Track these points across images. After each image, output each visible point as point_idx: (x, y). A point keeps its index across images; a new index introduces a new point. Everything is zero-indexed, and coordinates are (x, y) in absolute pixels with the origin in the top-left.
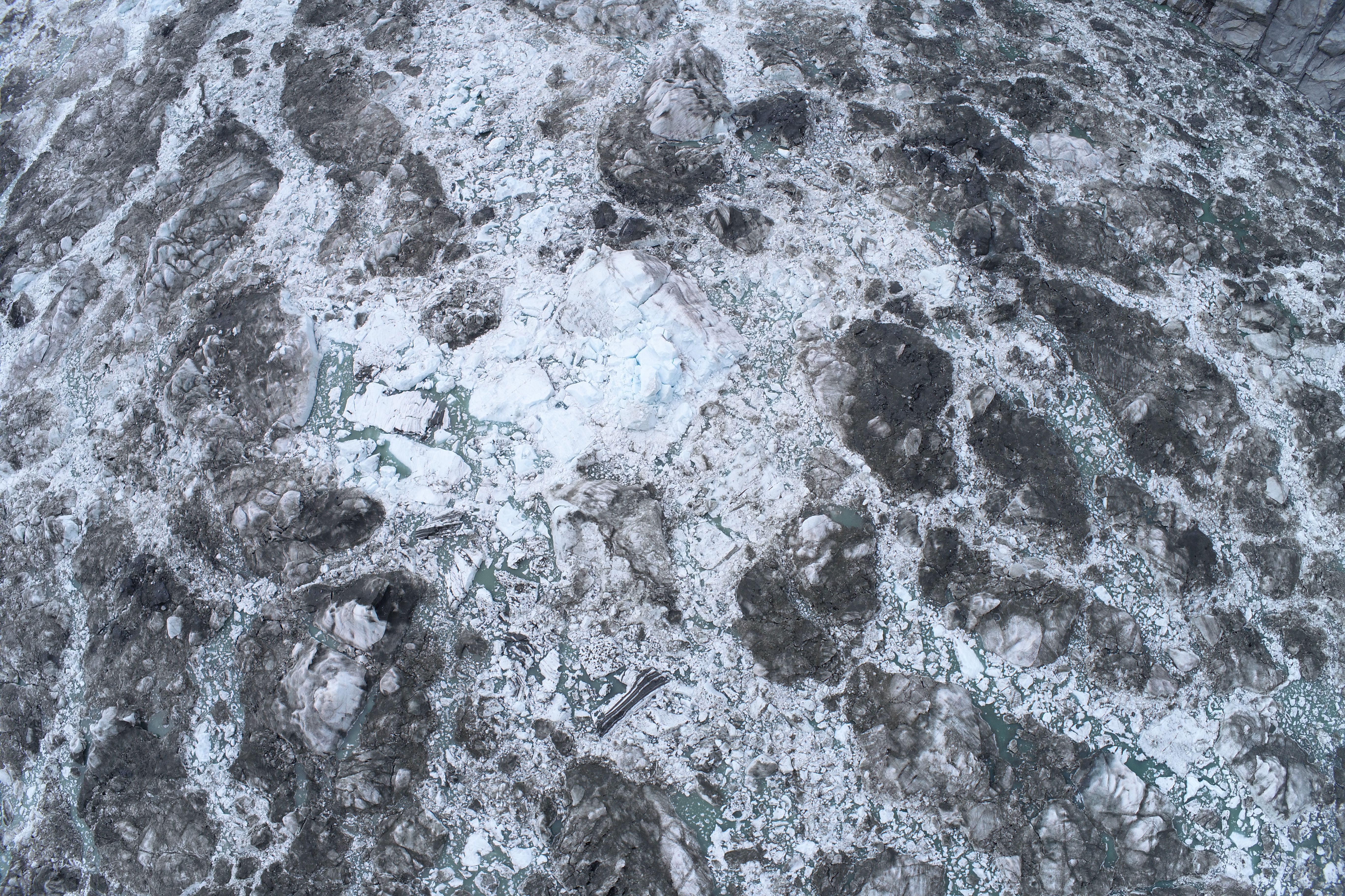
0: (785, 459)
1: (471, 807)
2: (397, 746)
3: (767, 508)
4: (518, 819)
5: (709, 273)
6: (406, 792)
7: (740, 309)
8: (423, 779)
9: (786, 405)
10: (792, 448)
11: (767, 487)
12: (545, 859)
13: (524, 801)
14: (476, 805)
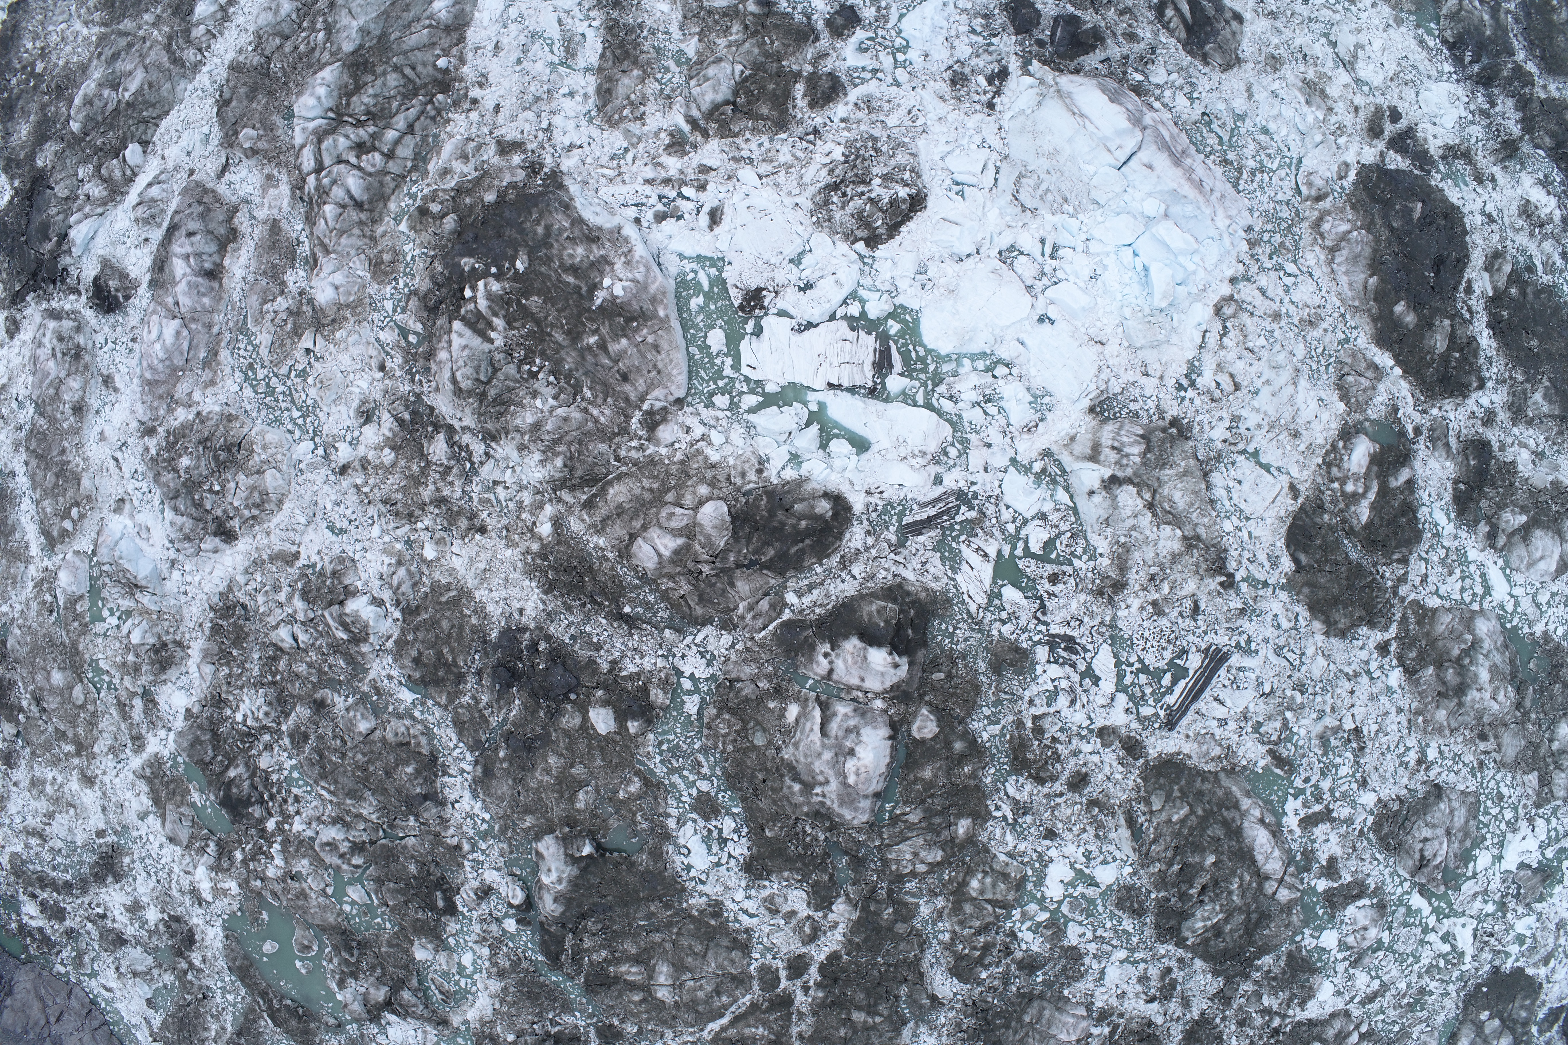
0: (1314, 367)
1: (1045, 838)
2: (949, 794)
3: (1304, 432)
4: (1097, 836)
5: (1181, 102)
6: (971, 840)
7: (1231, 156)
8: (986, 821)
9: (1305, 292)
10: (1320, 350)
11: (1303, 407)
12: (1130, 869)
13: (1101, 817)
14: (1051, 834)
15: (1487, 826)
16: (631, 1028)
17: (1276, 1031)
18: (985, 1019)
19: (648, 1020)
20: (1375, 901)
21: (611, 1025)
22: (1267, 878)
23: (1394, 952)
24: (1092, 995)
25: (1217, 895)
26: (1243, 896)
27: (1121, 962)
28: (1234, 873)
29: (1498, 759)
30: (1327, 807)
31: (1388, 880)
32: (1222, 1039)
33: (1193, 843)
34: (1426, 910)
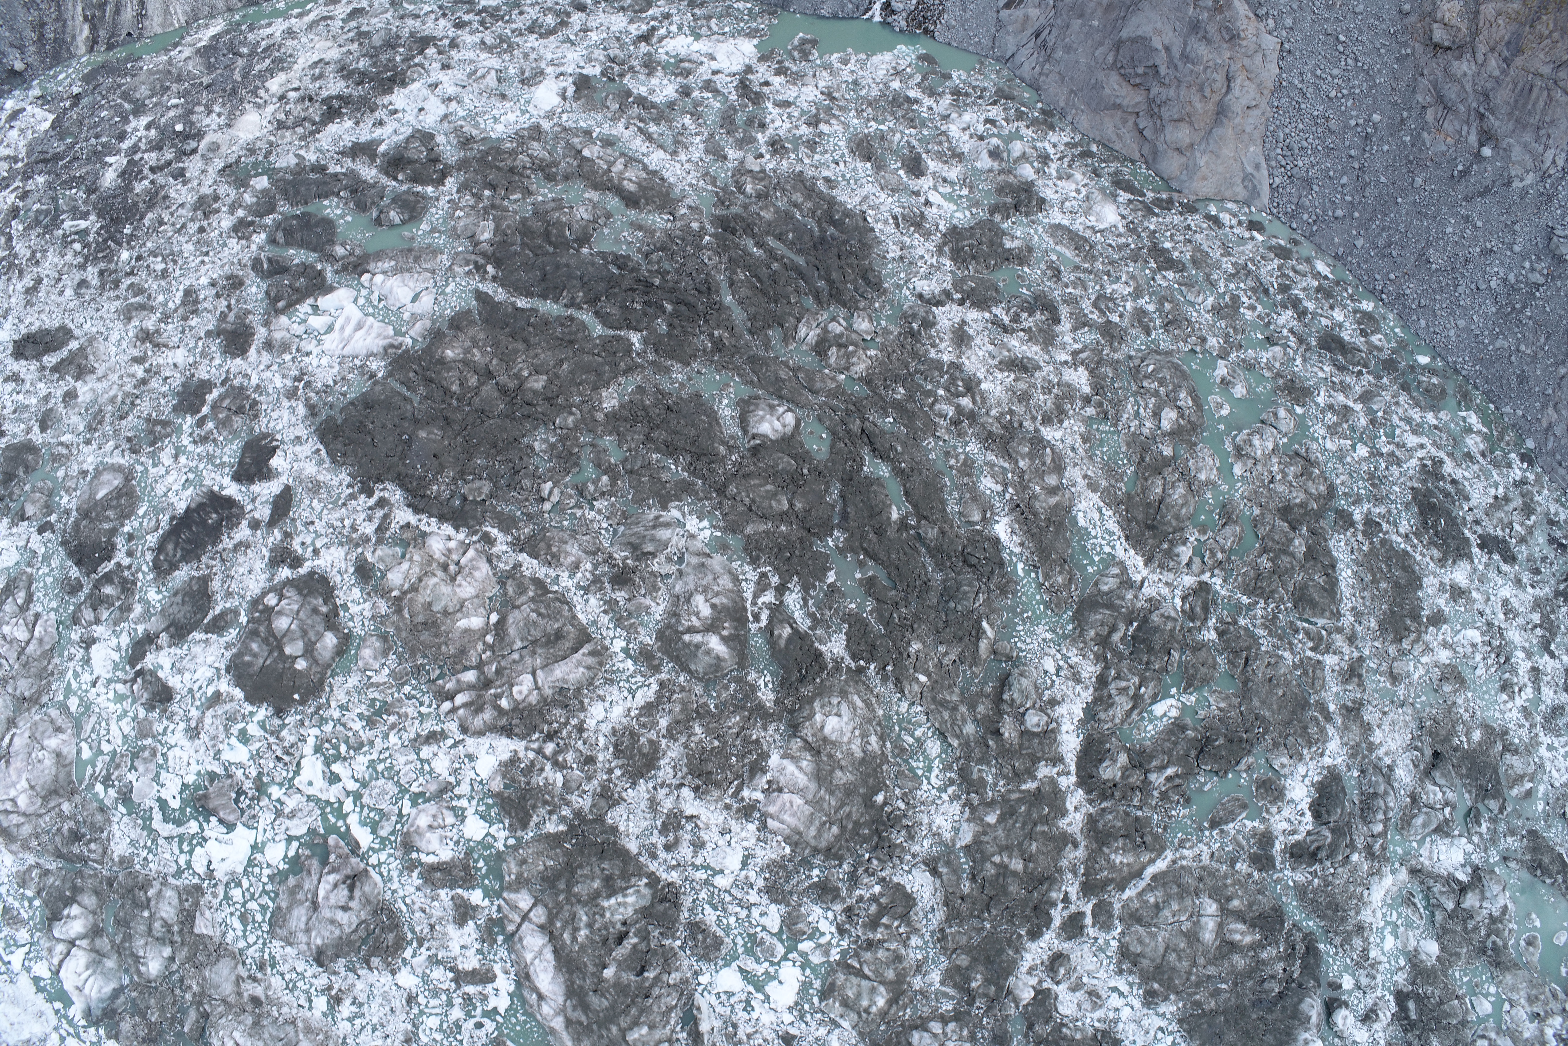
15: (264, 891)
16: (1242, 867)
17: (550, 736)
18: (880, 837)
19: (1225, 877)
20: (414, 855)
21: (1260, 870)
22: (542, 927)
23: (398, 784)
24: (759, 839)
25: (606, 928)
26: (574, 916)
27: (722, 872)
28: (583, 947)
29: (240, 967)
30: (459, 987)
31: (395, 874)
32: (616, 746)
33: (626, 996)
34: (353, 820)
